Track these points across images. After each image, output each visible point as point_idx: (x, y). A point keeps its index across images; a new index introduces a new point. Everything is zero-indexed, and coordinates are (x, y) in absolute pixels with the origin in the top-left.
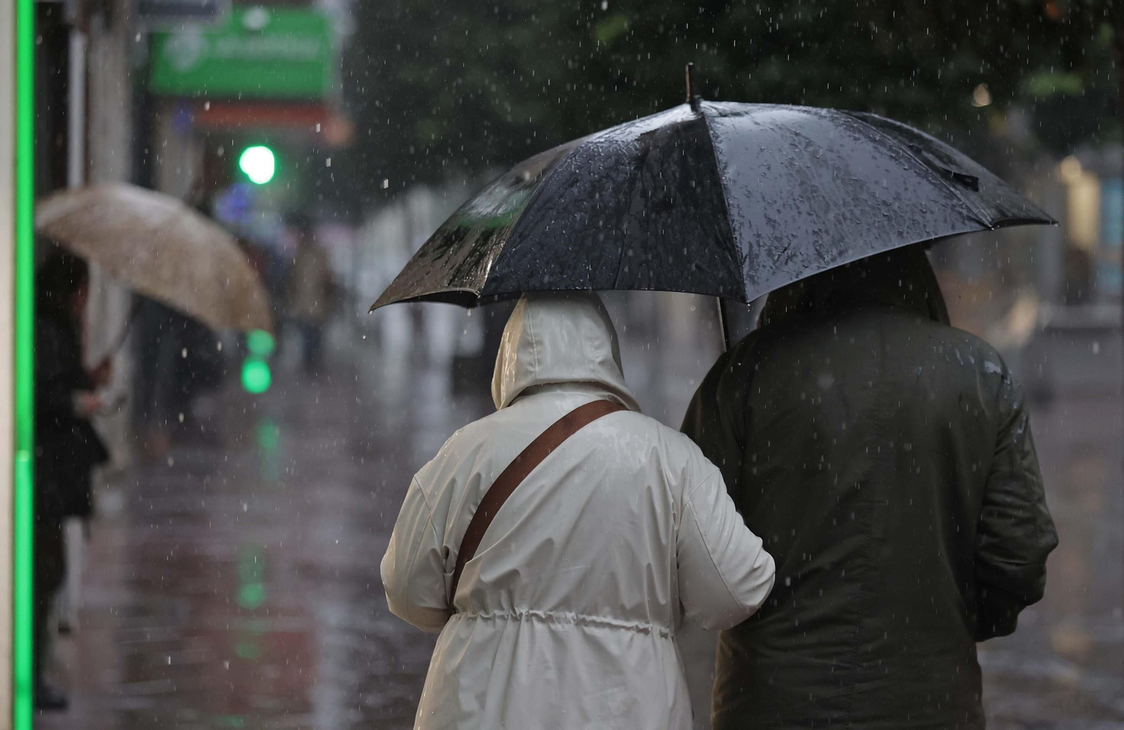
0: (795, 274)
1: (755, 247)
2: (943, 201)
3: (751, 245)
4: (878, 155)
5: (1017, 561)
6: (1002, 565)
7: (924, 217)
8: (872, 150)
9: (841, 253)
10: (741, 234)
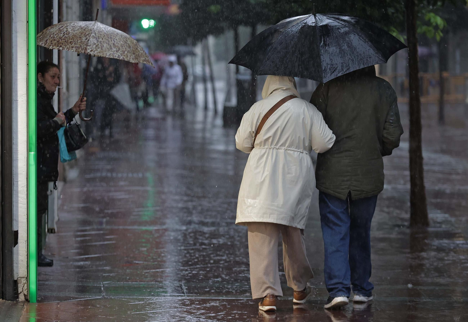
0: (336, 75)
1: (326, 67)
2: (375, 55)
3: (325, 67)
4: (360, 40)
5: (392, 137)
6: (389, 138)
7: (370, 59)
8: (358, 38)
9: (348, 69)
10: (323, 64)
